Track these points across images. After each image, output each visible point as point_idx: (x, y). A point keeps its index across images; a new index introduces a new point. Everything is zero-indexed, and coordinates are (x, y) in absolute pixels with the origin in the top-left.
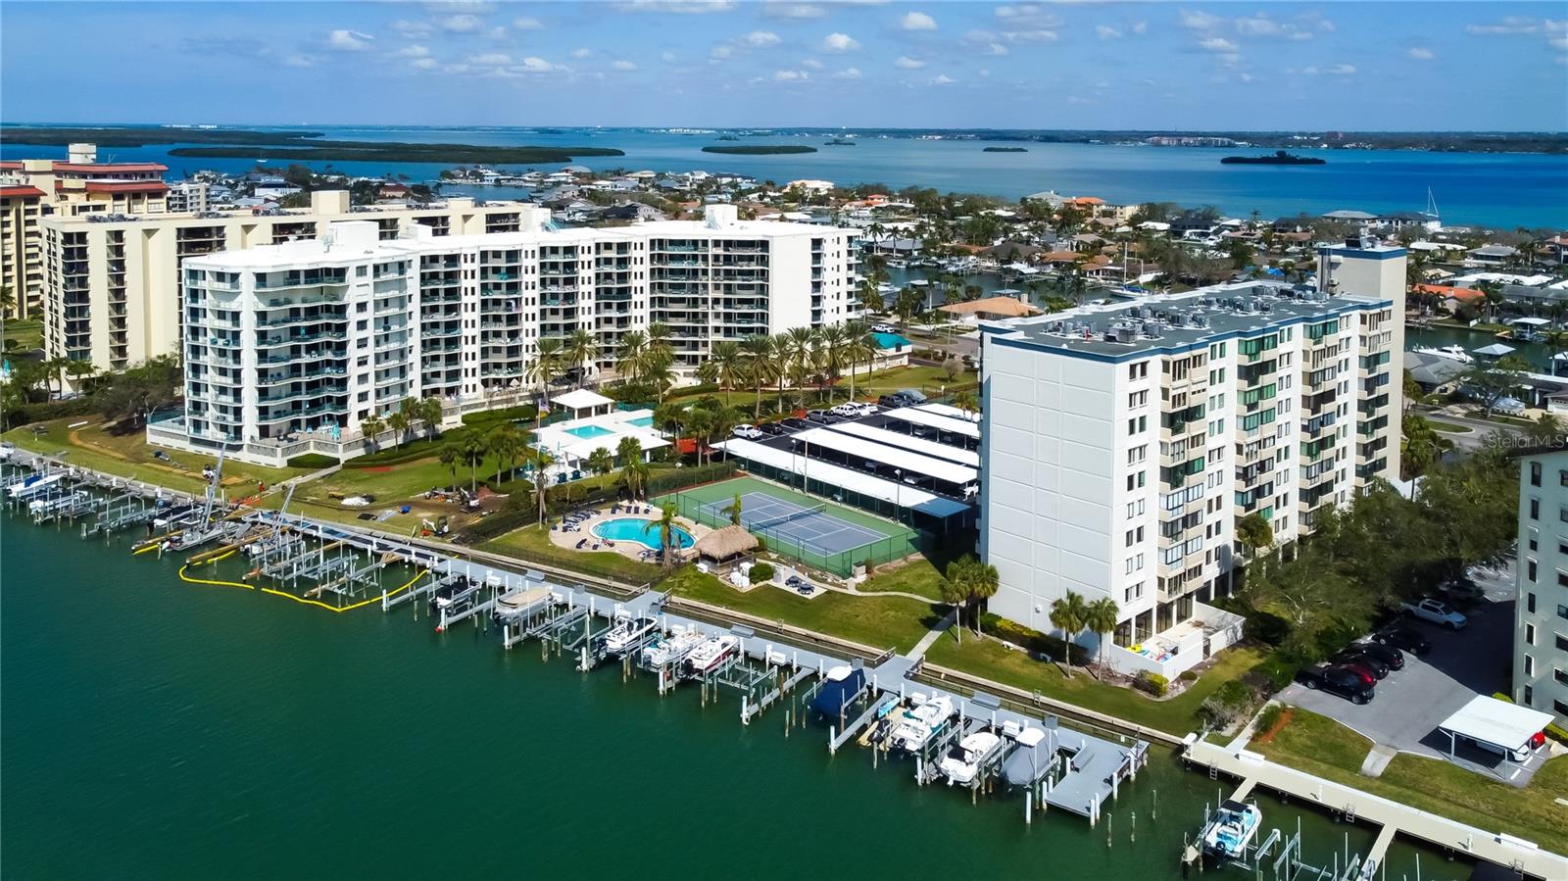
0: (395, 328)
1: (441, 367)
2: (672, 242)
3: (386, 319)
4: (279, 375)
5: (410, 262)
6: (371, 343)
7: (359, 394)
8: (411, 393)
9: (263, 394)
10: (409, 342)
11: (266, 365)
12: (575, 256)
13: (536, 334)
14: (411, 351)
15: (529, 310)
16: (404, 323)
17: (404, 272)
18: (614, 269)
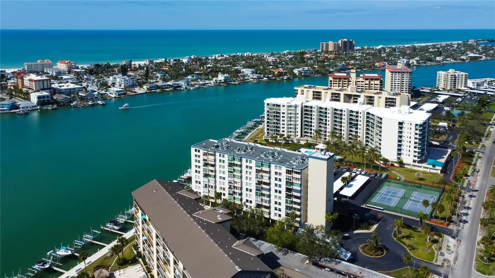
0: (292, 119)
1: (309, 131)
2: (371, 114)
3: (291, 117)
4: (271, 123)
5: (298, 106)
6: (286, 121)
7: (282, 131)
8: (297, 134)
9: (268, 126)
10: (297, 123)
11: (268, 121)
12: (342, 112)
13: (329, 129)
14: (298, 125)
15: (328, 123)
16: (296, 119)
17: (296, 108)
18: (354, 118)
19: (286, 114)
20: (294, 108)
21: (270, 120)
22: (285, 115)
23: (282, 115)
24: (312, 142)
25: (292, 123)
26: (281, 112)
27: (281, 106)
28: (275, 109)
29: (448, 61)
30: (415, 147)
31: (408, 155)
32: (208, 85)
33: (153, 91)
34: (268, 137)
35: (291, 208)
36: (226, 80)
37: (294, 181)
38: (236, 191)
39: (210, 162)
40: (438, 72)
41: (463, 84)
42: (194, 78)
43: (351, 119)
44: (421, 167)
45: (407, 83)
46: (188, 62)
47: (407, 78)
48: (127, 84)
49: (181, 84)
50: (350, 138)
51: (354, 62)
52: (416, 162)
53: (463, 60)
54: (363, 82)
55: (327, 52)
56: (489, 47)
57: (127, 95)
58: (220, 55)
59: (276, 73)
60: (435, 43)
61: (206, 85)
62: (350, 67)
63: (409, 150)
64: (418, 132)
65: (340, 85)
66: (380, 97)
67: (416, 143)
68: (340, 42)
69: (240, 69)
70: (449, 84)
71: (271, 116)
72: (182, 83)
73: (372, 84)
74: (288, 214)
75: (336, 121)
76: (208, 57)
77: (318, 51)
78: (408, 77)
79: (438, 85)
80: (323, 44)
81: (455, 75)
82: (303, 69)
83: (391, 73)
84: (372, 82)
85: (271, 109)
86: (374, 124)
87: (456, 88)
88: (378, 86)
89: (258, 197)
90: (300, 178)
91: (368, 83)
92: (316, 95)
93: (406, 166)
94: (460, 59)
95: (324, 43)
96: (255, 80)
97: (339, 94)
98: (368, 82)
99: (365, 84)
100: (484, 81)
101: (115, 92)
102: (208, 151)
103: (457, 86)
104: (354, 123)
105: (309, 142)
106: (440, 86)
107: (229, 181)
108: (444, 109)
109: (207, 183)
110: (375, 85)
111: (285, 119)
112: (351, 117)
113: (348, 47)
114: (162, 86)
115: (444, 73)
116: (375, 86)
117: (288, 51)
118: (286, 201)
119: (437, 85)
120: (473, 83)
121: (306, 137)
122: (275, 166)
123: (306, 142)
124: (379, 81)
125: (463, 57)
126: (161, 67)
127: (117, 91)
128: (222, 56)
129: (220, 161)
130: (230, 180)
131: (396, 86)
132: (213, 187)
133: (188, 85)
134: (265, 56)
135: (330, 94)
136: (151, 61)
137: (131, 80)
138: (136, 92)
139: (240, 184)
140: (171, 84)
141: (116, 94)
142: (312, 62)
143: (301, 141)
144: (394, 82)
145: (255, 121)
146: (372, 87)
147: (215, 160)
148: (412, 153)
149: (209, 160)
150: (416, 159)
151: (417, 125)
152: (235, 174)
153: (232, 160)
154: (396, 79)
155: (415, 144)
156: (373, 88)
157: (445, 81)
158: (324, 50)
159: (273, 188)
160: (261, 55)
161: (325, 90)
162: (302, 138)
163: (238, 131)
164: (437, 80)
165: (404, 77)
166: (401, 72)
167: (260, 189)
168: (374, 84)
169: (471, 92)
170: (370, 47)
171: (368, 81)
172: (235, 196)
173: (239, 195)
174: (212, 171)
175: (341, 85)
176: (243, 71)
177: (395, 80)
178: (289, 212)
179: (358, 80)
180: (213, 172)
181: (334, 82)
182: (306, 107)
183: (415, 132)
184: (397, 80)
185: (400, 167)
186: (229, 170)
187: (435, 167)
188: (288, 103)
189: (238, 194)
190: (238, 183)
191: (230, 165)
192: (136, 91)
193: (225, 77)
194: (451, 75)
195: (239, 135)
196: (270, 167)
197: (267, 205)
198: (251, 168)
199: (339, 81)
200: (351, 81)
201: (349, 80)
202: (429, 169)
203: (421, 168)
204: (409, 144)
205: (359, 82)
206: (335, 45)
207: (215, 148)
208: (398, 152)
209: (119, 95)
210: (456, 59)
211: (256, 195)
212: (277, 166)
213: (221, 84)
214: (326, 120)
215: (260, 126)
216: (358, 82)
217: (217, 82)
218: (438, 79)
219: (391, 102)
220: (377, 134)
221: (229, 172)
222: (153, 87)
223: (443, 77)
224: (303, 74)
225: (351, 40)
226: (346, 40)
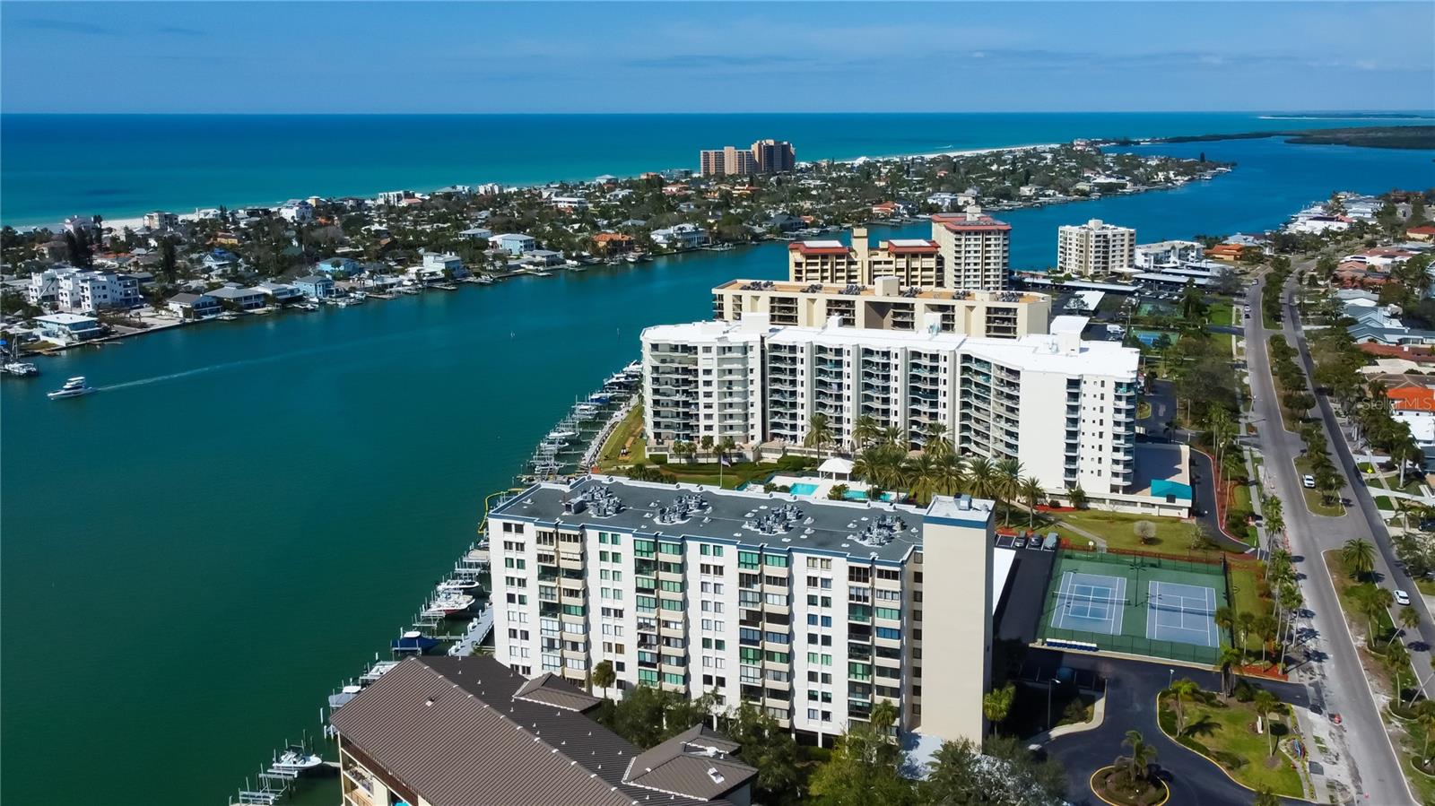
0: (735, 389)
1: (787, 421)
2: (978, 361)
3: (730, 382)
4: (667, 404)
5: (751, 347)
6: (715, 395)
7: (705, 426)
8: (751, 432)
9: (657, 414)
10: (751, 399)
11: (657, 397)
12: (889, 359)
13: (850, 410)
14: (752, 405)
15: (845, 392)
16: (746, 386)
17: (746, 353)
18: (925, 374)
19: (715, 372)
20: (740, 355)
21: (664, 394)
22: (714, 377)
23: (702, 378)
24: (799, 455)
25: (736, 400)
26: (700, 368)
27: (700, 350)
28: (677, 361)
29: (1049, 196)
30: (1116, 449)
31: (1096, 472)
32: (395, 289)
33: (205, 317)
34: (661, 450)
35: (867, 689)
36: (450, 270)
37: (879, 603)
38: (665, 650)
39: (564, 565)
40: (1060, 229)
41: (1126, 258)
42: (342, 268)
43: (915, 378)
44: (1135, 503)
45: (998, 261)
46: (303, 218)
47: (998, 248)
48: (105, 297)
49: (302, 290)
50: (914, 435)
51: (812, 204)
52: (1118, 492)
53: (1083, 193)
54: (890, 263)
55: (721, 178)
56: (1128, 157)
57: (113, 336)
58: (401, 192)
59: (602, 244)
60: (995, 148)
61: (388, 290)
62: (808, 219)
63: (1100, 459)
64: (1123, 405)
65: (825, 274)
66: (971, 308)
67: (1117, 437)
68: (755, 148)
69: (483, 236)
70: (1092, 260)
71: (667, 384)
72: (305, 286)
73: (916, 269)
74: (858, 708)
75: (868, 386)
76: (364, 201)
77: (695, 175)
78: (1001, 246)
79: (1061, 262)
80: (707, 155)
81: (1105, 236)
82: (680, 229)
83: (955, 236)
84: (916, 264)
85: (663, 361)
86: (988, 389)
87: (1110, 270)
88: (933, 273)
89: (750, 664)
90: (898, 589)
91: (905, 267)
92: (781, 309)
93: (1092, 505)
94: (1077, 192)
95: (712, 153)
96: (541, 268)
97: (851, 304)
98: (905, 263)
99: (897, 270)
100: (1169, 248)
101: (67, 328)
102: (557, 526)
103: (1110, 264)
104: (925, 390)
105: (789, 454)
106: (1067, 267)
107: (641, 621)
108: (1108, 329)
109: (557, 636)
110: (923, 270)
111: (714, 389)
112: (915, 372)
113: (778, 162)
114: (236, 299)
115: (1075, 229)
116: (924, 273)
117: (609, 177)
118: (852, 669)
119: (1059, 265)
120: (1146, 255)
121: (777, 440)
122: (808, 558)
123: (781, 456)
124: (934, 259)
125: (1083, 186)
126: (208, 237)
127: (74, 326)
128: (408, 195)
129: (603, 556)
130: (644, 618)
131: (969, 270)
132: (581, 647)
133: (328, 292)
134: (545, 194)
135: (825, 303)
136: (166, 216)
137: (118, 282)
138: (144, 325)
139: (679, 626)
140: (270, 292)
141: (70, 335)
142: (692, 207)
143: (764, 455)
144: (963, 259)
145: (597, 400)
146: (916, 276)
147: (583, 556)
148: (1107, 467)
149: (562, 555)
150: (1119, 481)
151: (1119, 385)
152: (663, 594)
153: (648, 552)
154: (969, 252)
155: (1114, 439)
156: (919, 279)
157: (1081, 251)
158: (712, 171)
159: (801, 628)
160: (530, 191)
161: (807, 292)
162: (766, 445)
163: (553, 435)
164: (1060, 249)
165: (989, 246)
166: (983, 232)
167: (757, 638)
168: (919, 270)
169: (1147, 280)
170: (835, 163)
171: (905, 260)
172: (665, 668)
173: (677, 665)
174: (572, 593)
175: (828, 274)
176: (494, 242)
177: (967, 255)
178: (860, 701)
179: (875, 258)
180: (577, 596)
181: (809, 268)
182: (776, 347)
183: (1115, 404)
184: (972, 254)
185: (1078, 508)
186: (640, 585)
187: (1174, 502)
188: (719, 339)
189: (674, 660)
190: (672, 625)
191: (642, 566)
192: (143, 320)
193: (447, 263)
194: (1097, 236)
195: (564, 449)
196: (789, 562)
197: (783, 685)
198: (719, 570)
199: (823, 264)
200: (855, 263)
201: (850, 260)
202: (1157, 507)
203: (1136, 506)
204: (1097, 441)
205: (879, 263)
206: (741, 156)
207: (576, 513)
208: (1067, 467)
209: (83, 337)
210: (1066, 192)
211: (741, 657)
212: (816, 559)
213: (437, 285)
214: (840, 386)
215: (616, 413)
216: (876, 263)
217: (421, 281)
218: (1061, 247)
219: (1004, 320)
220: (999, 416)
221: (638, 590)
222: (205, 305)
223: (1074, 241)
224: (679, 245)
225: (785, 143)
226: (771, 142)
